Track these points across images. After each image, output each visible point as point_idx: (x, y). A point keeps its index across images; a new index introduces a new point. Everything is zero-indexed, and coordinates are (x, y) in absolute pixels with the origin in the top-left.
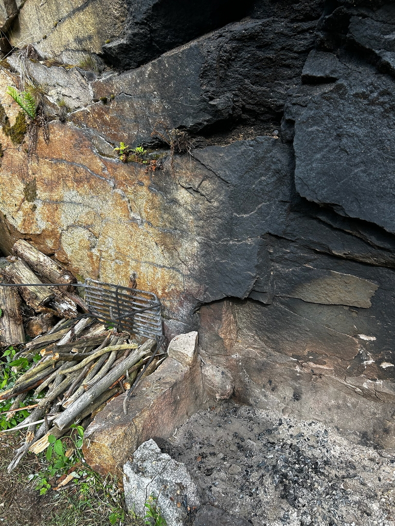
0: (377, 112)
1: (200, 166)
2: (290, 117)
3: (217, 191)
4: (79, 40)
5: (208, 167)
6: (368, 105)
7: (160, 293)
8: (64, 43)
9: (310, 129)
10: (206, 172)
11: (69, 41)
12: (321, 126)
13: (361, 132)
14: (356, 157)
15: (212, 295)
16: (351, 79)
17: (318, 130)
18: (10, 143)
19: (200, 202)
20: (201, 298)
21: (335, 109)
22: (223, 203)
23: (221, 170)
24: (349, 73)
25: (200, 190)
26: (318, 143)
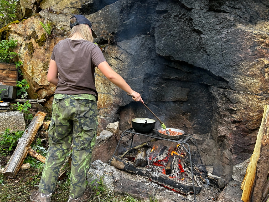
0: (182, 21)
1: (120, 49)
2: (153, 26)
3: (127, 58)
4: (72, 4)
5: (123, 49)
6: (179, 19)
7: (103, 105)
8: (65, 5)
9: (160, 29)
10: (122, 51)
11: (67, 4)
12: (164, 28)
13: (177, 28)
14: (176, 38)
15: (125, 103)
16: (172, 10)
17: (163, 29)
18: (38, 46)
19: (120, 63)
20: (120, 105)
21: (168, 21)
22: (129, 63)
23: (128, 49)
24: (172, 9)
25: (120, 58)
26: (163, 34)
